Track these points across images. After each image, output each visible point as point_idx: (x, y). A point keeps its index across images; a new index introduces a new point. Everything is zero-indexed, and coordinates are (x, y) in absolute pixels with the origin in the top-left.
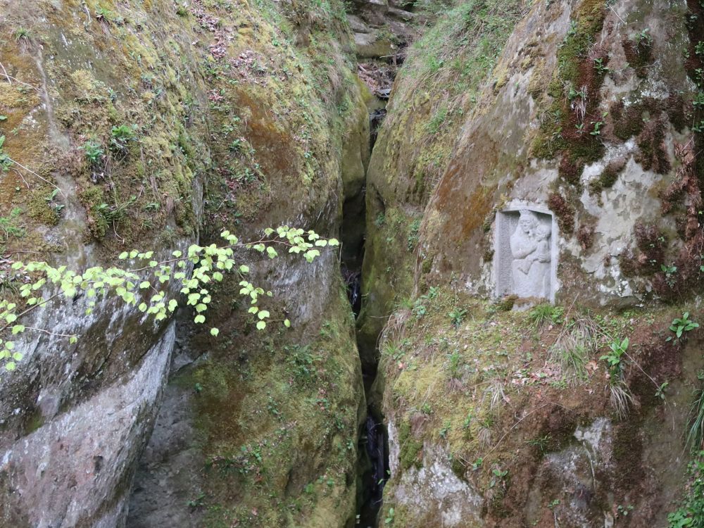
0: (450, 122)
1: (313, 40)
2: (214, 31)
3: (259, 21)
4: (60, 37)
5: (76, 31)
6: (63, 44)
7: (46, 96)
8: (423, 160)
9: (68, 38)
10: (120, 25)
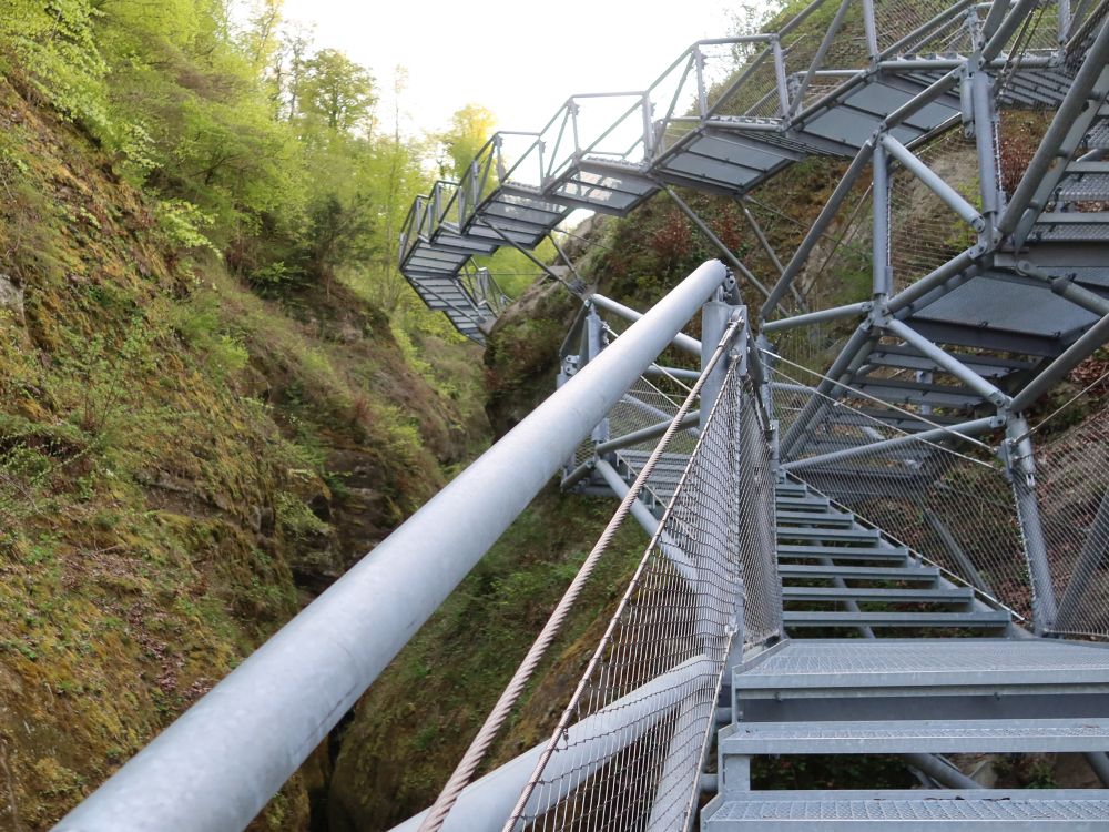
0: (442, 739)
1: (260, 632)
2: (161, 659)
3: (214, 643)
4: (23, 725)
5: (39, 715)
6: (26, 732)
7: (11, 797)
8: (409, 781)
9: (31, 725)
10: (80, 695)
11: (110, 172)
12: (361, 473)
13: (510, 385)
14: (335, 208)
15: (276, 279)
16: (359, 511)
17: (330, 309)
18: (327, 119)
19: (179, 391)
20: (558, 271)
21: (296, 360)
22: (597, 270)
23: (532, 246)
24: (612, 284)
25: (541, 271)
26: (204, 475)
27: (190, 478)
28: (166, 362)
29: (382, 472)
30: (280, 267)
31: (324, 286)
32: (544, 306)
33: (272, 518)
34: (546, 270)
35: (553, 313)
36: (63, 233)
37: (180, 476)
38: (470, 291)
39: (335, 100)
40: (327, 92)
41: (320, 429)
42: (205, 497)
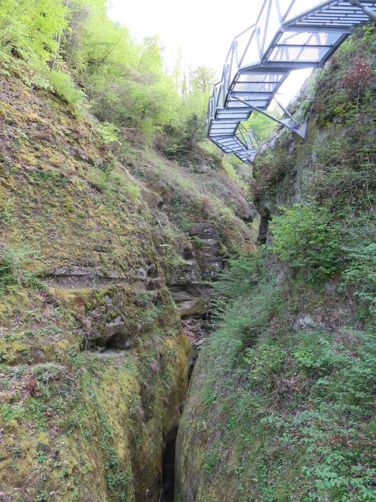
1: (141, 341)
11: (71, 114)
12: (208, 232)
13: (263, 189)
14: (195, 118)
15: (175, 151)
16: (208, 250)
17: (197, 160)
18: (203, 90)
19: (89, 218)
20: (286, 122)
21: (178, 185)
22: (305, 114)
23: (265, 108)
24: (316, 119)
25: (277, 123)
26: (102, 262)
27: (92, 265)
28: (82, 203)
29: (216, 231)
30: (175, 146)
31: (194, 151)
32: (279, 142)
33: (155, 269)
34: (280, 123)
35: (283, 145)
36: (26, 145)
37: (85, 266)
38: (244, 142)
39: (204, 82)
40: (201, 80)
41: (188, 215)
42: (102, 275)
